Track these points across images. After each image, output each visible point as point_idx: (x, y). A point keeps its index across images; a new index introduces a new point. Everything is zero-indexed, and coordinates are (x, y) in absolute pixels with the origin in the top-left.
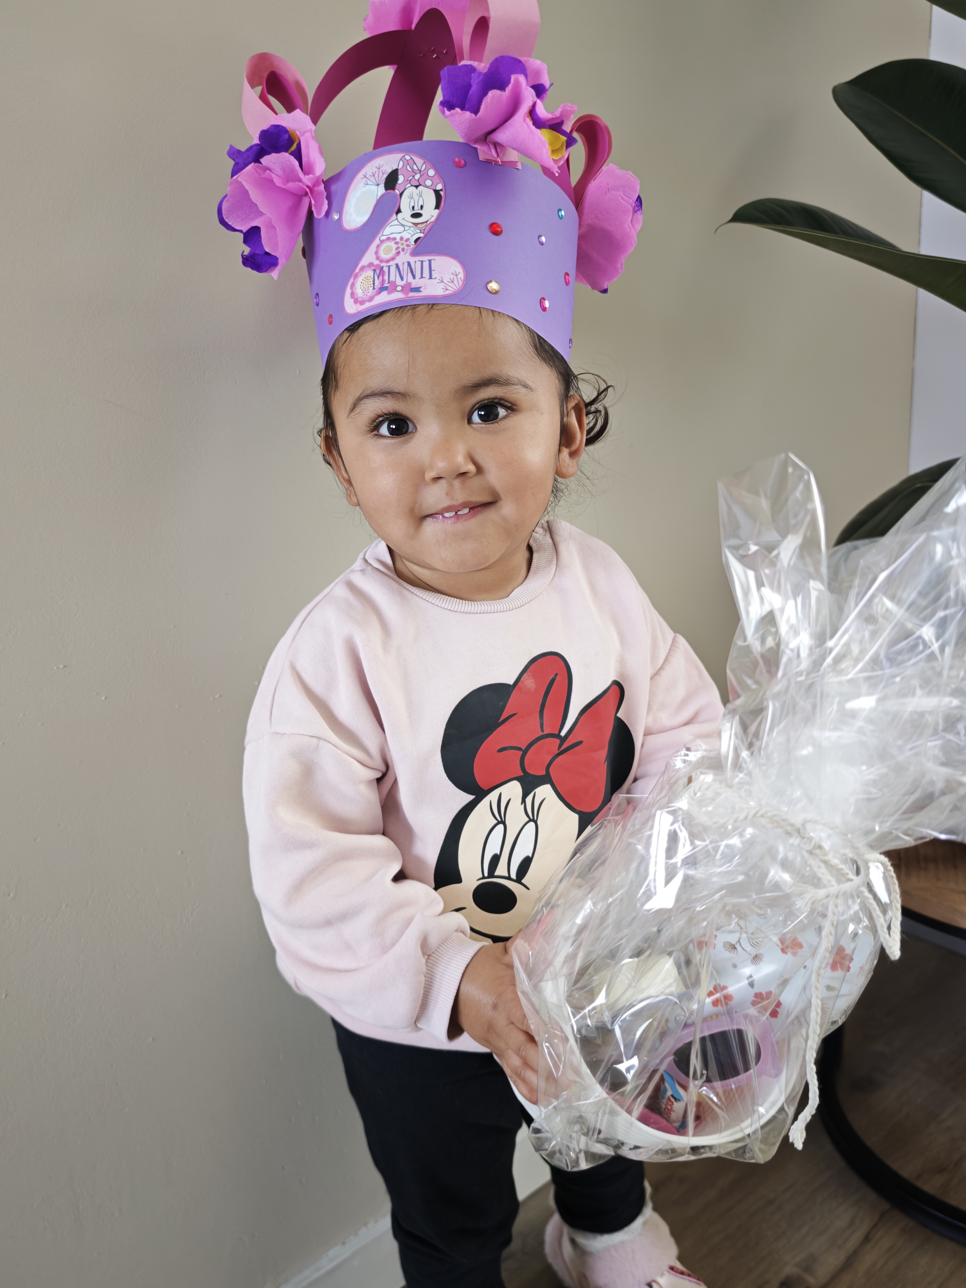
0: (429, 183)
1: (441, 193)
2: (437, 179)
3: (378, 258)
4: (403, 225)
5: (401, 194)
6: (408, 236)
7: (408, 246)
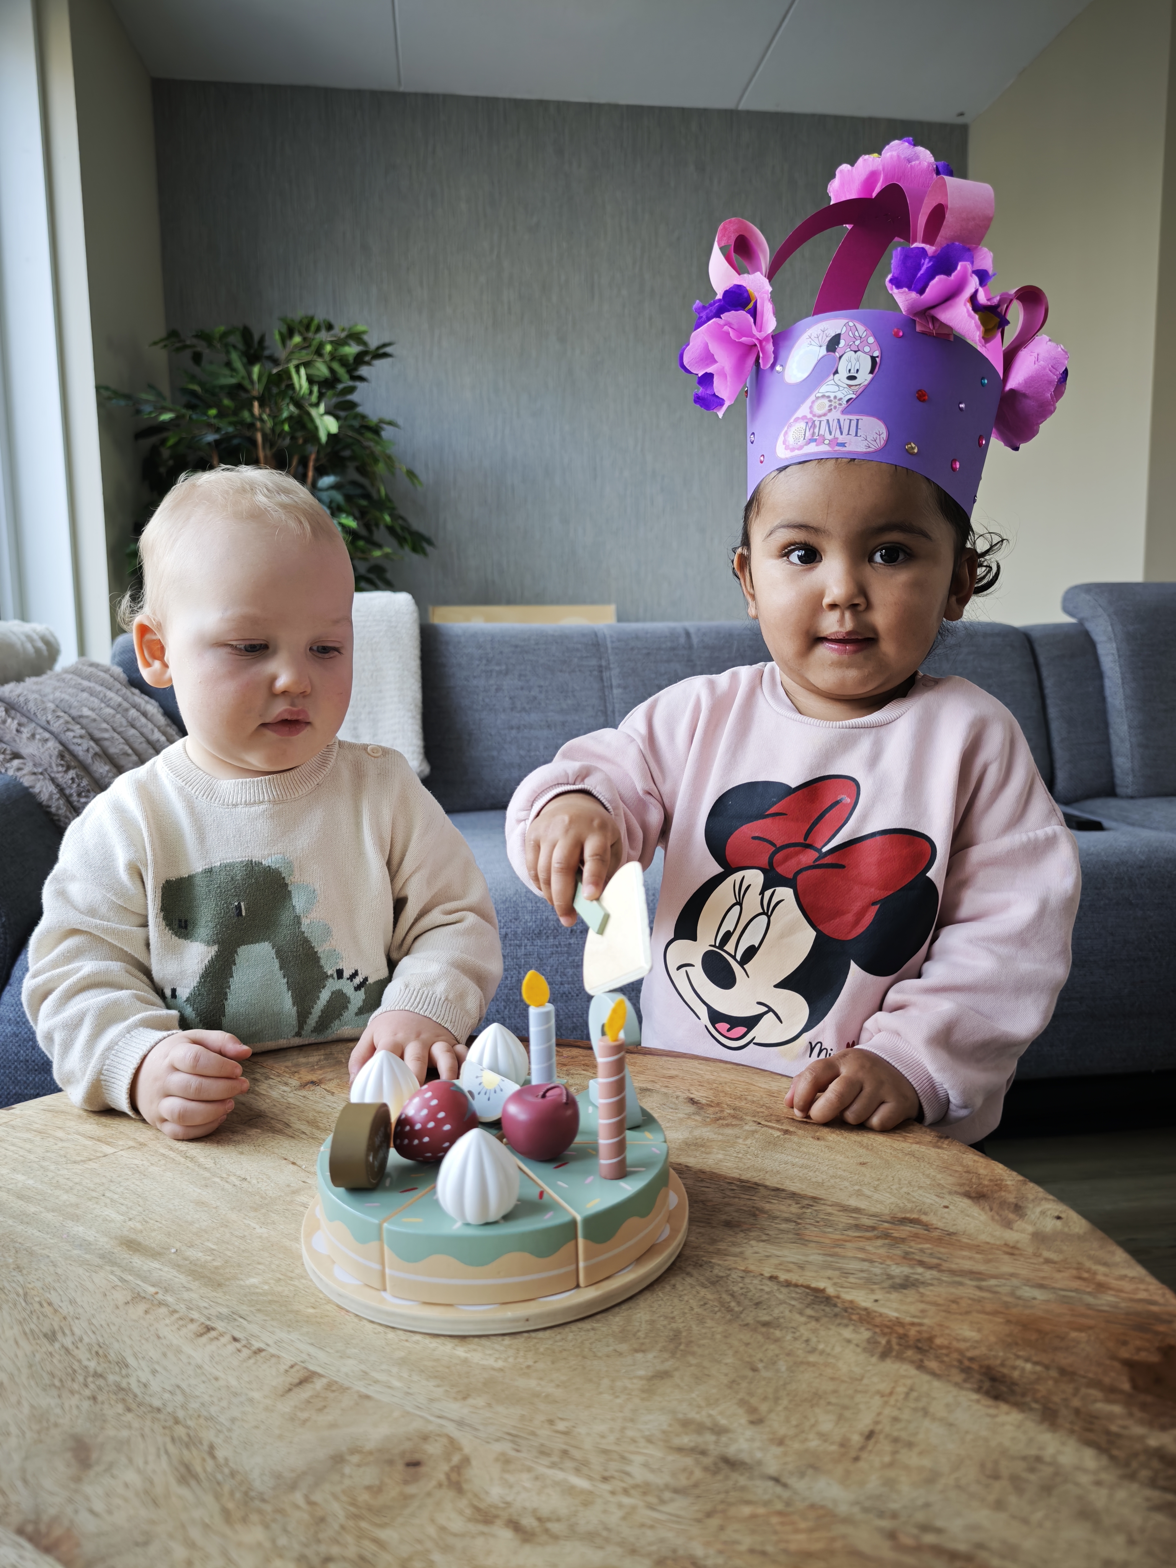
0: (867, 349)
1: (878, 360)
2: (875, 346)
3: (811, 412)
4: (838, 386)
5: (840, 357)
6: (842, 396)
7: (840, 404)
